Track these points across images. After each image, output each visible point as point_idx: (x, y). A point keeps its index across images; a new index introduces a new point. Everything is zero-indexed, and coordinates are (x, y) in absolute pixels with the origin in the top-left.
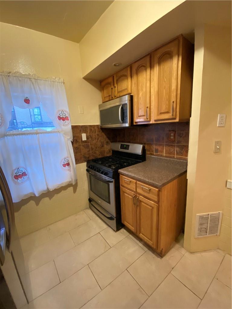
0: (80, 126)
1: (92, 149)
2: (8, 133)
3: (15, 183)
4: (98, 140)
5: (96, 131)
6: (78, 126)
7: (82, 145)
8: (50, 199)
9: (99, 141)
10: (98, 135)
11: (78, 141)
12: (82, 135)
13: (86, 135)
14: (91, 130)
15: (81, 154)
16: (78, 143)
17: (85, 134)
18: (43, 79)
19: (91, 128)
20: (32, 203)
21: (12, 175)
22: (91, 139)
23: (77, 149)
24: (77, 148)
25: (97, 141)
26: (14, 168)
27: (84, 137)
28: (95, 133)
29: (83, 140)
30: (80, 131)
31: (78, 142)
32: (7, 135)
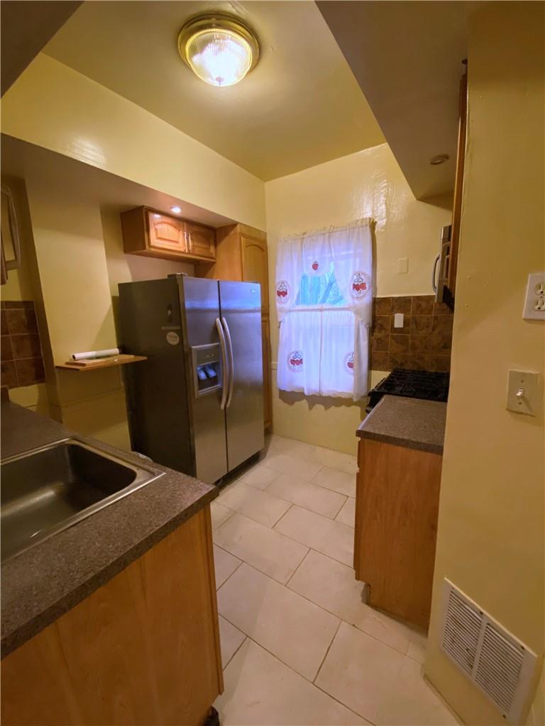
0: (393, 298)
1: (414, 347)
2: (294, 309)
3: (290, 368)
4: (433, 330)
5: (431, 310)
6: (390, 298)
7: (392, 337)
8: (326, 409)
9: (437, 331)
10: (436, 318)
11: (384, 326)
12: (394, 317)
13: (404, 317)
14: (419, 306)
15: (387, 353)
16: (383, 331)
17: (402, 315)
18: (339, 229)
19: (420, 302)
20: (304, 402)
21: (289, 357)
22: (414, 327)
23: (379, 341)
24: (380, 339)
25: (430, 330)
26: (293, 350)
27: (399, 320)
28: (428, 314)
29: (396, 325)
30: (392, 308)
31: (384, 329)
32: (293, 311)
